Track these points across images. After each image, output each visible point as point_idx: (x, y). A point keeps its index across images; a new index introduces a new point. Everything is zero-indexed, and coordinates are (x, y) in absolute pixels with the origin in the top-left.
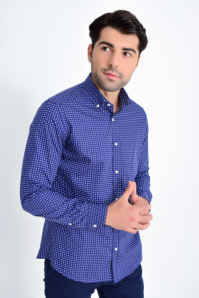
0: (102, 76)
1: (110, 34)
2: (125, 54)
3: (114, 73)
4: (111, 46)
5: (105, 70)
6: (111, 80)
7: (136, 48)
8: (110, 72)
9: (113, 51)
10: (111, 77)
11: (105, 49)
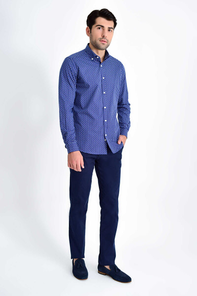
0: (99, 42)
1: (101, 21)
2: (109, 30)
3: (105, 40)
4: (103, 27)
5: (101, 39)
6: (104, 44)
7: (113, 27)
8: (103, 40)
9: (104, 30)
10: (103, 42)
11: (99, 28)
